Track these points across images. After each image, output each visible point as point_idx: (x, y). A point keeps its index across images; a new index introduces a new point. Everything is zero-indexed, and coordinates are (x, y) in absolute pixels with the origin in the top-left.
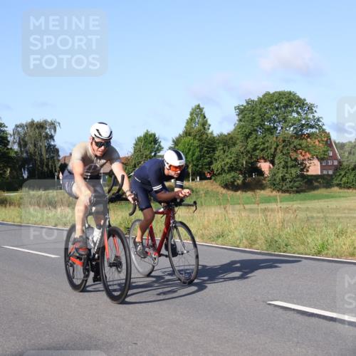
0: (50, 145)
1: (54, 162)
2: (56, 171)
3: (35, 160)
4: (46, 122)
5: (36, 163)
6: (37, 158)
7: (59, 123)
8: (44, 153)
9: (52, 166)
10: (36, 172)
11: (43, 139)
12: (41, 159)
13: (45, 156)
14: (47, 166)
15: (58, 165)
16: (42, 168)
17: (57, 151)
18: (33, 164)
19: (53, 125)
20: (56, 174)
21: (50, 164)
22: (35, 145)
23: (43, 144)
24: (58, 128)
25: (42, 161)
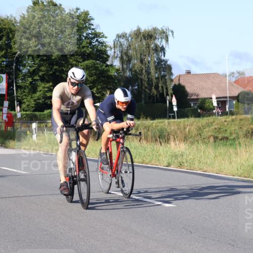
0: (160, 61)
1: (165, 83)
2: (167, 94)
3: (142, 80)
4: (155, 29)
5: (142, 84)
6: (144, 77)
7: (172, 32)
8: (152, 70)
9: (162, 87)
10: (143, 96)
11: (152, 52)
12: (148, 78)
13: (154, 74)
14: (157, 87)
15: (171, 87)
16: (150, 90)
17: (170, 68)
18: (138, 85)
19: (165, 35)
20: (168, 98)
21: (160, 85)
22: (142, 61)
23: (152, 59)
24: (170, 38)
25: (150, 81)
